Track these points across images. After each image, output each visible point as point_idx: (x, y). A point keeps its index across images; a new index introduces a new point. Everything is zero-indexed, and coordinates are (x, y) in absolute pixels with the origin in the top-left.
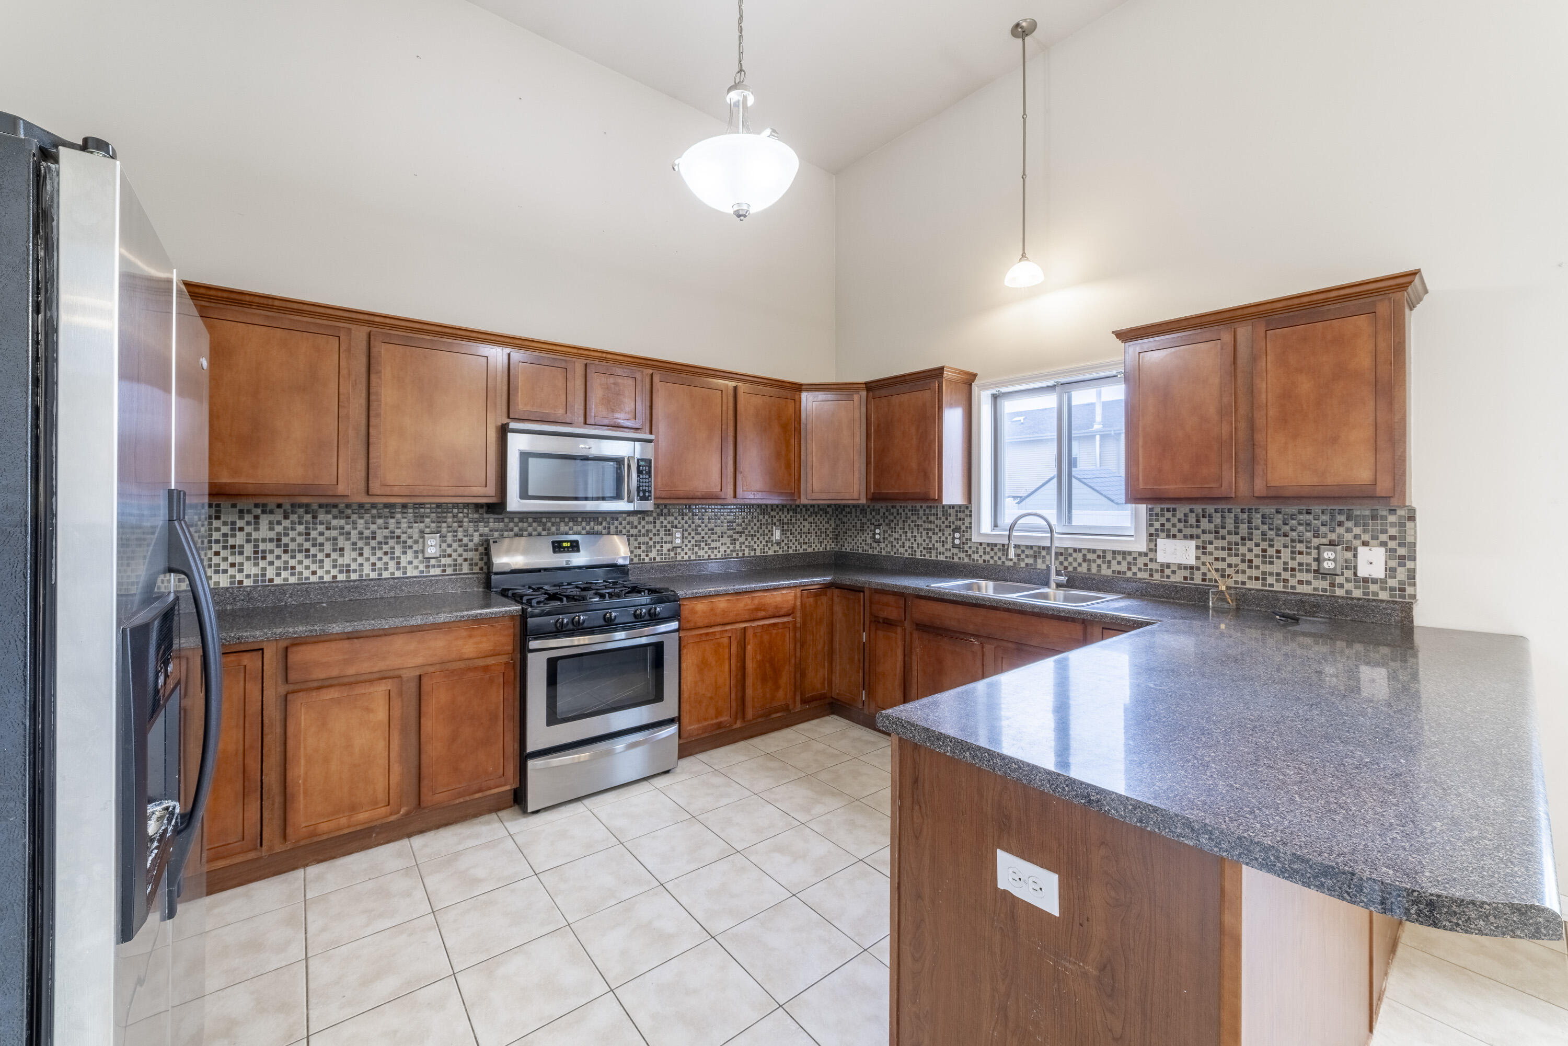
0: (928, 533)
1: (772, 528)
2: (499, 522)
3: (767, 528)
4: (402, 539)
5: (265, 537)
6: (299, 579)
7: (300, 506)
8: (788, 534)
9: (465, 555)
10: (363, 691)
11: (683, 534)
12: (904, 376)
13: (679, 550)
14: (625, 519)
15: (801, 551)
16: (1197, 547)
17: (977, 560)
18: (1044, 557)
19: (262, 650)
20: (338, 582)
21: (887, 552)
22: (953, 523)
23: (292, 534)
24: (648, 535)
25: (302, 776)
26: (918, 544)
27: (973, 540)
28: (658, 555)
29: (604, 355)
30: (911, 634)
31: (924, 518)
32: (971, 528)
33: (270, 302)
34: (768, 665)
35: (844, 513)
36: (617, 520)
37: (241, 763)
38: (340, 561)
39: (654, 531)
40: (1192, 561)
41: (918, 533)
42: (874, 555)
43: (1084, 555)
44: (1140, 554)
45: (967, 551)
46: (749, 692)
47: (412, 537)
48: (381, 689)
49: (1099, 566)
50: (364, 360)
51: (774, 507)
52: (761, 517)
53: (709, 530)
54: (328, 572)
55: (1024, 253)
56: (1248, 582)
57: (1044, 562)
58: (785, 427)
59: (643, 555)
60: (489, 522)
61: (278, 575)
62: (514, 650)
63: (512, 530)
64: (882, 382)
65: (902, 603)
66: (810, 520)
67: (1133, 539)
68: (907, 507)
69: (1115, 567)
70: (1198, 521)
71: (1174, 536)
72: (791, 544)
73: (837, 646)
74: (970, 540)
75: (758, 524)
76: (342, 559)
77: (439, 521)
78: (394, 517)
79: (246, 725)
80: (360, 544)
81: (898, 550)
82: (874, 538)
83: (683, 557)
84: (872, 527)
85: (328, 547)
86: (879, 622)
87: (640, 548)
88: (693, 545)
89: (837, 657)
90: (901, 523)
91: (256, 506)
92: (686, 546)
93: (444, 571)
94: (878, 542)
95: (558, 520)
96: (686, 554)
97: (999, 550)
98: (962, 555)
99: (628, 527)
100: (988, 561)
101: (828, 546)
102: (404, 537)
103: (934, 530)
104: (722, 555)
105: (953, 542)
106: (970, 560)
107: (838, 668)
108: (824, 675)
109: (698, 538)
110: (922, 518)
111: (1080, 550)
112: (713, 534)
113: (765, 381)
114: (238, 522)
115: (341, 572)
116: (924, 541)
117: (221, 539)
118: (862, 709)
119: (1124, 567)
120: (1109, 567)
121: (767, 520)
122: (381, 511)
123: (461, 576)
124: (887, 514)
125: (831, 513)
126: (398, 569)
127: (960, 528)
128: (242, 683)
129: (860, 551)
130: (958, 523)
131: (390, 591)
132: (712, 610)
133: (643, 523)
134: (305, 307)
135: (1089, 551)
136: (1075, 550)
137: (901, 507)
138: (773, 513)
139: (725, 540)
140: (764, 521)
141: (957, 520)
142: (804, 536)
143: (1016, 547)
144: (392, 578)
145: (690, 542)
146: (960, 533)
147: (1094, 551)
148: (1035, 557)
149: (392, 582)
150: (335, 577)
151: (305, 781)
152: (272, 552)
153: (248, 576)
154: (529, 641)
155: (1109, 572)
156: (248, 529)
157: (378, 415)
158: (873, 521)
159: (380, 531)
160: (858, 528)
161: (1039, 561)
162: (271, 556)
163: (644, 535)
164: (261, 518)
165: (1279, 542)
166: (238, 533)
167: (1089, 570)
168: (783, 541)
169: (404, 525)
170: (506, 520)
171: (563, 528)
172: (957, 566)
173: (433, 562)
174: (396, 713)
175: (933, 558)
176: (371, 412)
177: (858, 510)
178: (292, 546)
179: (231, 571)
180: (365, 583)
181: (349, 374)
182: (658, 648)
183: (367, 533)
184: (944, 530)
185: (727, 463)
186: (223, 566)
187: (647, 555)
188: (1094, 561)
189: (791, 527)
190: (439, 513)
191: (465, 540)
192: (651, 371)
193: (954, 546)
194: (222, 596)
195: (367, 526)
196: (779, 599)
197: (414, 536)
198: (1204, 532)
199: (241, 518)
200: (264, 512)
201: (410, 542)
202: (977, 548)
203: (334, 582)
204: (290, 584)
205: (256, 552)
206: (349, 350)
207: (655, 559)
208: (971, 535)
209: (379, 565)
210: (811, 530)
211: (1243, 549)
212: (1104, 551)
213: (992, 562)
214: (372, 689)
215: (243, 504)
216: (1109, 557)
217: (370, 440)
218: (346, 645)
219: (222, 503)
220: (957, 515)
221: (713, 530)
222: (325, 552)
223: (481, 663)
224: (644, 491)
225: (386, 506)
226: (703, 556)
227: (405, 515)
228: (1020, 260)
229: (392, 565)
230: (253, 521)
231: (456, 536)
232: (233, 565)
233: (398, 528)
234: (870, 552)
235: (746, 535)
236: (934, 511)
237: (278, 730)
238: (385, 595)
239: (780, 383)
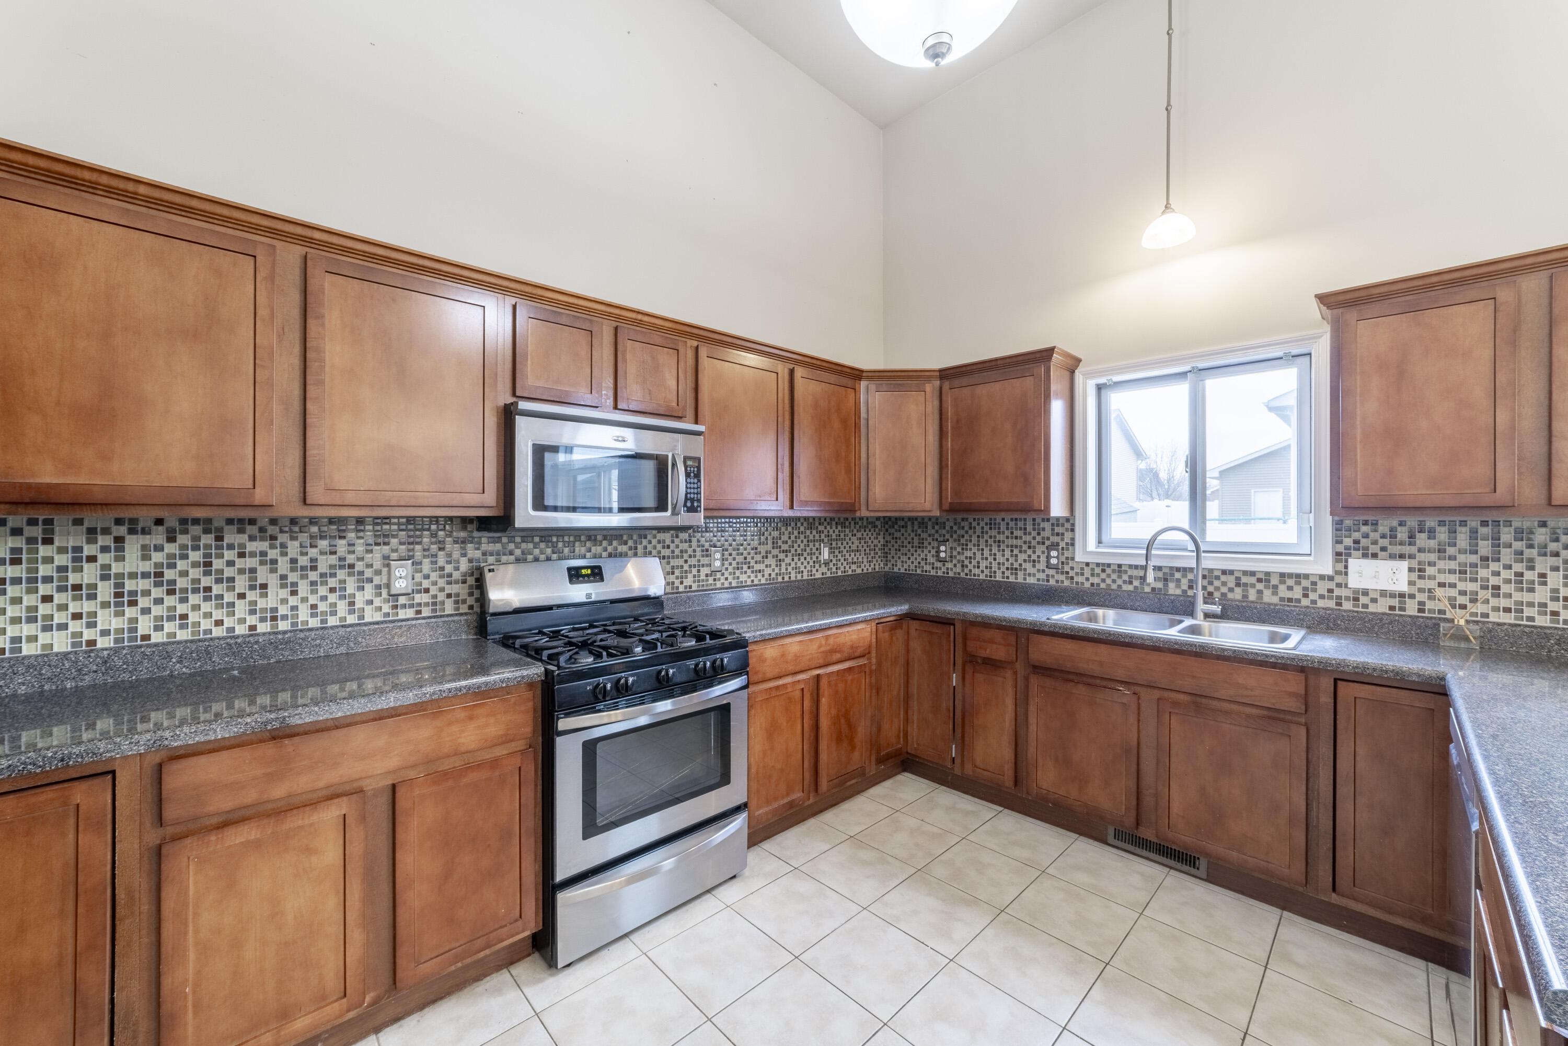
0: (1012, 551)
1: (820, 545)
2: (494, 542)
3: (814, 546)
4: (357, 569)
5: (134, 570)
6: (193, 633)
7: (196, 521)
8: (837, 552)
9: (449, 589)
10: (300, 823)
11: (723, 555)
12: (996, 360)
13: (718, 575)
14: (655, 537)
15: (850, 573)
16: (1411, 570)
17: (1083, 584)
18: (1178, 581)
19: (113, 773)
20: (258, 635)
21: (955, 573)
22: (1048, 539)
23: (181, 565)
24: (682, 557)
25: (191, 979)
26: (999, 564)
27: (1077, 559)
28: (694, 582)
29: (640, 317)
30: (1027, 679)
31: (1007, 533)
32: (1073, 545)
33: (130, 187)
34: (843, 721)
35: (896, 527)
36: (646, 538)
37: (70, 979)
38: (261, 604)
39: (690, 551)
40: (1403, 587)
41: (999, 551)
42: (938, 577)
43: (1238, 579)
44: (1322, 577)
45: (1067, 573)
46: (823, 757)
47: (371, 566)
48: (331, 814)
49: (1260, 592)
50: (295, 297)
51: (822, 520)
52: (808, 532)
53: (752, 549)
54: (242, 621)
55: (1168, 203)
56: (1491, 614)
57: (1178, 586)
58: (844, 422)
59: (677, 583)
60: (480, 543)
61: (159, 628)
62: (534, 731)
63: (511, 553)
64: (964, 369)
65: (1012, 639)
66: (859, 535)
67: (1311, 558)
68: (983, 520)
69: (1283, 592)
70: (1412, 536)
71: (1375, 556)
72: (839, 565)
73: (914, 690)
74: (1073, 559)
75: (805, 541)
76: (264, 600)
77: (411, 542)
78: (344, 537)
79: (79, 911)
80: (293, 577)
81: (970, 571)
82: (938, 556)
83: (723, 584)
84: (935, 544)
85: (241, 584)
86: (977, 662)
87: (673, 573)
88: (734, 568)
89: (914, 705)
90: (974, 539)
91: (119, 522)
92: (727, 569)
93: (419, 612)
94: (944, 561)
95: (572, 539)
96: (727, 579)
97: (1114, 571)
98: (1061, 577)
99: (659, 547)
100: (1098, 585)
101: (878, 565)
102: (359, 566)
103: (1021, 547)
104: (766, 580)
105: (1048, 562)
106: (1072, 583)
107: (915, 717)
108: (900, 728)
109: (740, 559)
110: (1004, 533)
111: (1231, 572)
112: (756, 553)
113: (825, 364)
114: (86, 548)
115: (263, 620)
116: (1008, 560)
117: (55, 575)
118: (953, 769)
119: (1297, 593)
120: (1275, 593)
121: (814, 536)
122: (325, 529)
123: (443, 619)
124: (955, 528)
125: (879, 527)
126: (352, 612)
127: (1058, 544)
128: (71, 836)
129: (919, 571)
130: (1055, 539)
131: (339, 645)
132: (783, 655)
133: (677, 541)
134: (194, 203)
135: (1245, 573)
136: (1224, 572)
137: (974, 520)
138: (821, 528)
139: (771, 561)
140: (811, 537)
141: (1053, 535)
142: (853, 554)
143: (1158, 568)
144: (343, 626)
145: (730, 564)
146: (1057, 550)
147: (1253, 574)
148: (1166, 580)
149: (342, 631)
150: (253, 628)
151: (197, 986)
152: (147, 593)
153: (105, 633)
154: (558, 719)
155: (1275, 600)
156: (103, 559)
157: (321, 383)
158: (936, 536)
159: (325, 557)
160: (916, 544)
161: (1171, 585)
162: (146, 599)
163: (677, 557)
164: (127, 541)
165: (1542, 565)
166: (86, 566)
167: (1245, 596)
168: (831, 561)
169: (360, 549)
170: (505, 540)
171: (579, 549)
172: (1056, 590)
173: (402, 600)
174: (356, 848)
175: (1020, 580)
176: (308, 378)
177: (916, 523)
178: (181, 583)
179: (74, 626)
180: (302, 635)
181: (272, 316)
182: (724, 710)
183: (303, 561)
184: (1034, 547)
185: (783, 465)
186: (59, 618)
187: (682, 583)
188: (1253, 586)
189: (839, 543)
190: (411, 530)
191: (449, 568)
192: (695, 343)
193: (1049, 566)
194: (56, 667)
195: (304, 550)
196: (854, 637)
197: (374, 563)
198: (1420, 550)
199: (91, 541)
200: (132, 531)
201: (368, 573)
202: (1082, 569)
203: (251, 635)
204: (179, 642)
205: (118, 595)
206: (271, 278)
207: (690, 587)
208: (1074, 553)
209: (322, 607)
210: (860, 548)
211: (1483, 573)
212: (1268, 574)
213: (1103, 586)
214: (315, 818)
215: (91, 519)
216: (1274, 581)
217: (308, 420)
218: (269, 750)
219: (56, 518)
220: (1053, 530)
221: (756, 549)
222: (237, 591)
223: (487, 755)
224: (692, 500)
225: (331, 521)
226: (746, 582)
227: (361, 534)
228: (1163, 213)
229: (342, 607)
230: (113, 545)
231: (436, 563)
232: (77, 616)
233: (350, 552)
234: (933, 573)
235: (793, 555)
236: (1020, 524)
237: (145, 908)
238: (332, 652)
239: (840, 368)
